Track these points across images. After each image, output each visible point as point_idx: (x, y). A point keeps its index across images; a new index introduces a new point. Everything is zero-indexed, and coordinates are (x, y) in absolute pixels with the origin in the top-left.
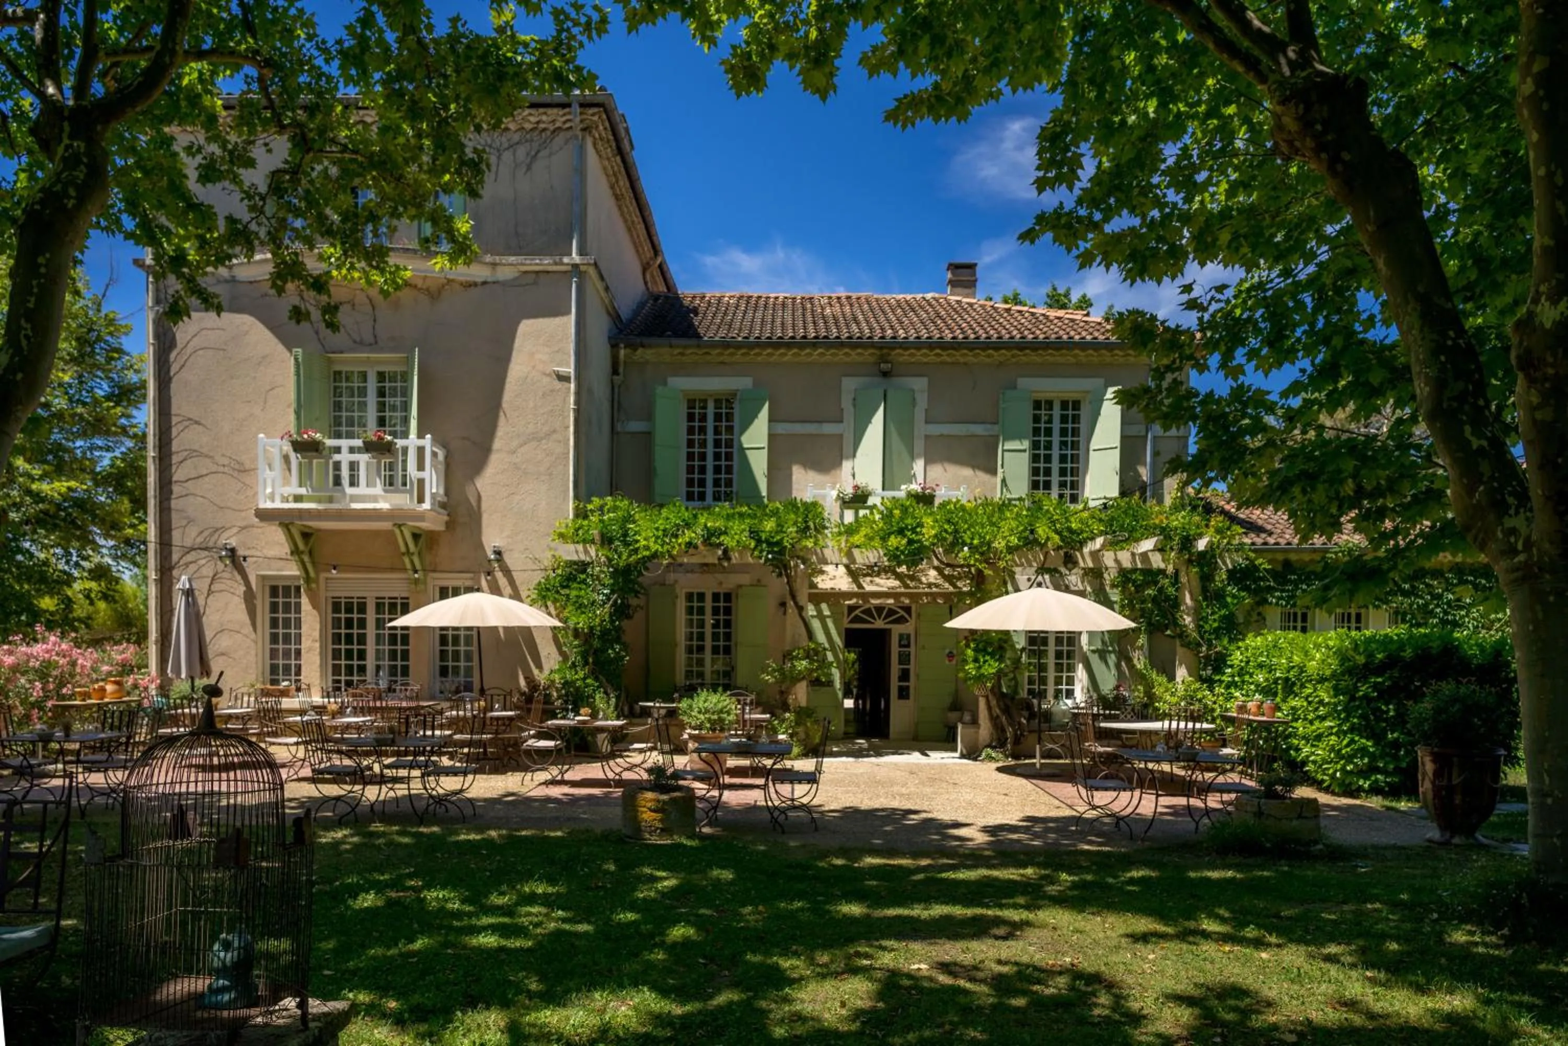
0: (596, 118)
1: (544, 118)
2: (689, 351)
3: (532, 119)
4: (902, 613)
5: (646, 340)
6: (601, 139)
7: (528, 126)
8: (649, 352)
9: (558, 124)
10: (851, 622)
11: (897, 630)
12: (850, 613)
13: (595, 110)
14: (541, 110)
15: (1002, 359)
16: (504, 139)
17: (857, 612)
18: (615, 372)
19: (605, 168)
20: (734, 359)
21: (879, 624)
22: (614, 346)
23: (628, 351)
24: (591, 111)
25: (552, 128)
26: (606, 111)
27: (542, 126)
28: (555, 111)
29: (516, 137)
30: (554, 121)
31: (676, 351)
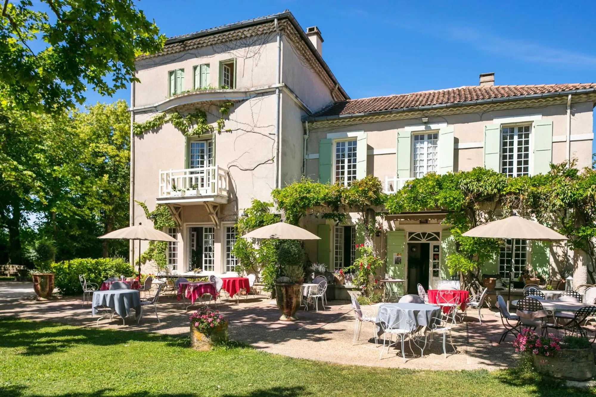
0: (285, 24)
1: (265, 28)
2: (335, 121)
3: (261, 29)
4: (435, 235)
5: (316, 119)
6: (291, 34)
7: (259, 33)
8: (319, 123)
9: (271, 30)
10: (410, 240)
11: (432, 243)
12: (409, 236)
13: (284, 20)
14: (264, 25)
15: (485, 109)
16: (251, 40)
17: (413, 235)
18: (305, 133)
19: (297, 47)
20: (355, 122)
21: (424, 241)
22: (304, 122)
23: (310, 124)
24: (283, 21)
25: (268, 32)
26: (290, 20)
27: (265, 32)
28: (269, 24)
29: (255, 38)
30: (269, 29)
31: (330, 122)
